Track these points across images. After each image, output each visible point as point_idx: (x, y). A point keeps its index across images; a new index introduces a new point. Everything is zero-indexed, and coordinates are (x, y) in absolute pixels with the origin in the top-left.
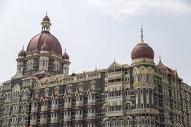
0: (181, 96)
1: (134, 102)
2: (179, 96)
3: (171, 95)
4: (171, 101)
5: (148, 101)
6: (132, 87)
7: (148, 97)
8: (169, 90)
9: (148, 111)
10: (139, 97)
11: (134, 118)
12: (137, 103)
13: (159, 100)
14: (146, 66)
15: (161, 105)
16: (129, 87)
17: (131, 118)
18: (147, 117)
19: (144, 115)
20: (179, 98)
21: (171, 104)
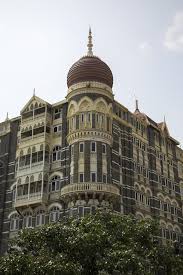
0: (175, 171)
1: (66, 172)
2: (171, 171)
3: (152, 165)
4: (152, 176)
5: (94, 168)
6: (65, 143)
7: (94, 160)
8: (150, 156)
9: (93, 187)
10: (76, 161)
11: (65, 205)
12: (72, 173)
13: (124, 171)
14: (93, 97)
15: (128, 181)
16: (60, 143)
17: (60, 207)
18: (91, 202)
19: (83, 196)
20: (172, 175)
21: (152, 184)
